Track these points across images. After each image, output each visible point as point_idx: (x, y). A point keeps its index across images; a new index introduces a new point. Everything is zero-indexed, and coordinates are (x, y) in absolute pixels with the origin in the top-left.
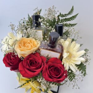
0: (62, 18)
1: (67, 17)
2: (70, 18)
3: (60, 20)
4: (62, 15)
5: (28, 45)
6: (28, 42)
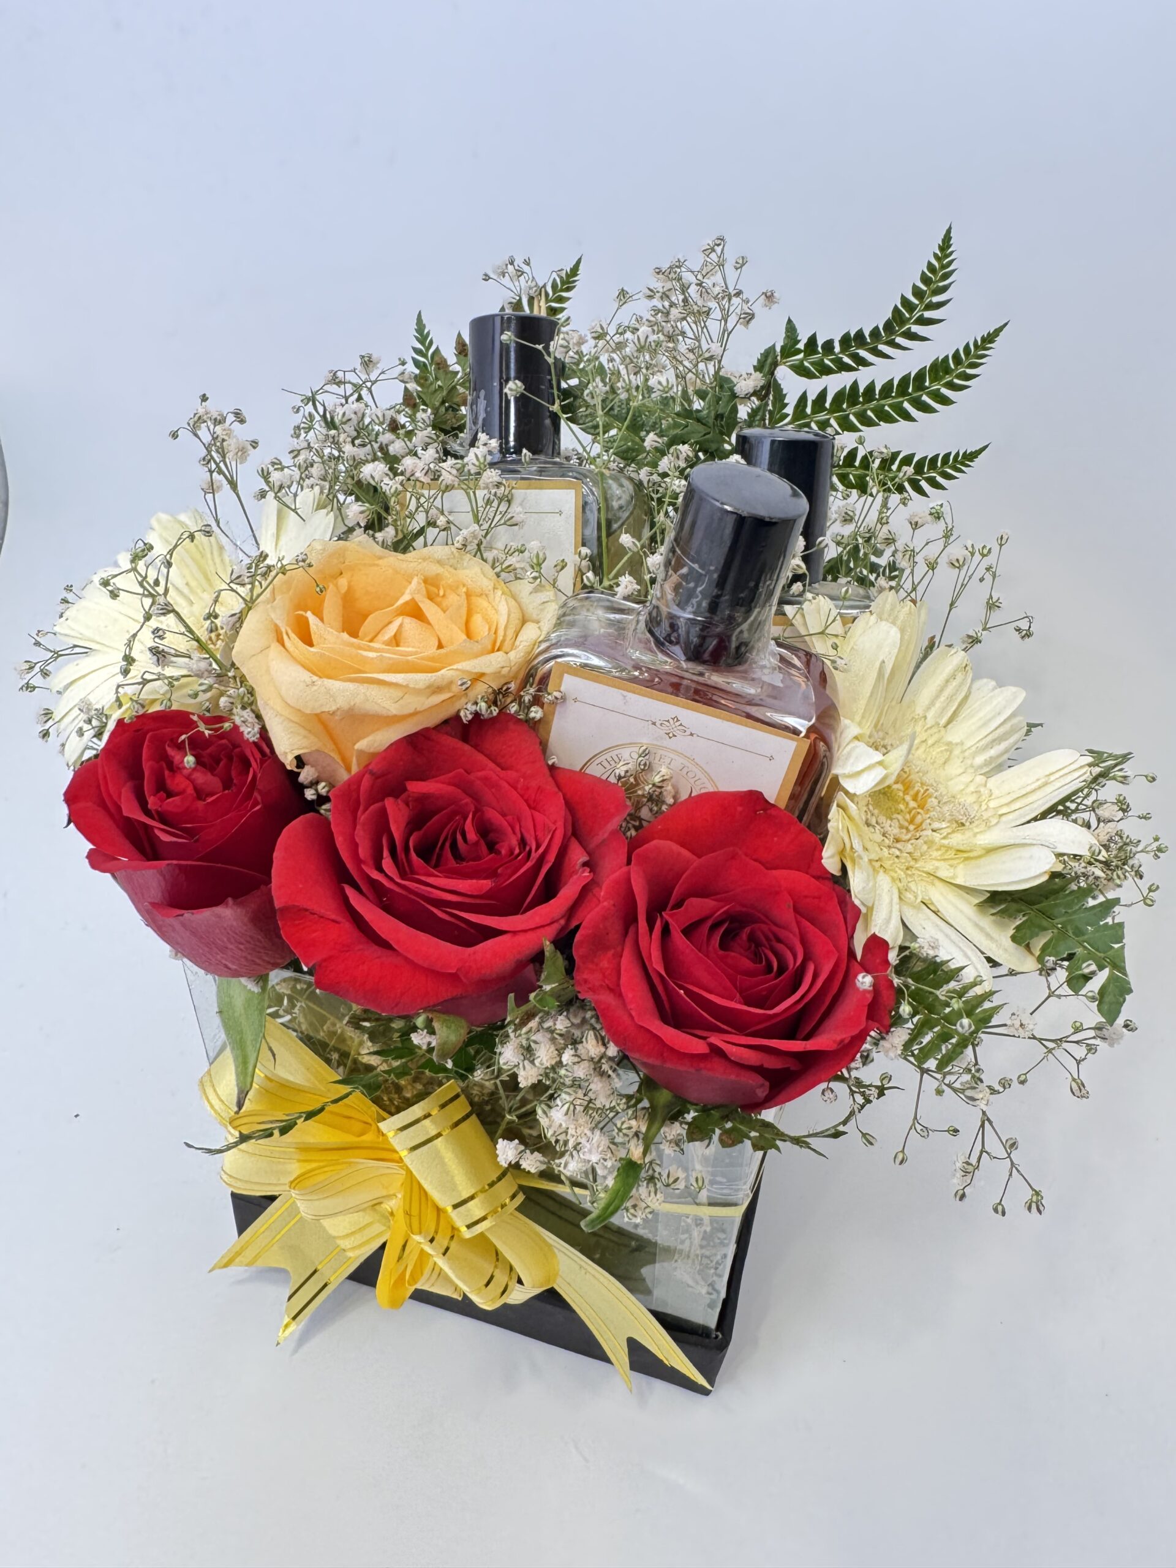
5: (401, 626)
6: (406, 598)
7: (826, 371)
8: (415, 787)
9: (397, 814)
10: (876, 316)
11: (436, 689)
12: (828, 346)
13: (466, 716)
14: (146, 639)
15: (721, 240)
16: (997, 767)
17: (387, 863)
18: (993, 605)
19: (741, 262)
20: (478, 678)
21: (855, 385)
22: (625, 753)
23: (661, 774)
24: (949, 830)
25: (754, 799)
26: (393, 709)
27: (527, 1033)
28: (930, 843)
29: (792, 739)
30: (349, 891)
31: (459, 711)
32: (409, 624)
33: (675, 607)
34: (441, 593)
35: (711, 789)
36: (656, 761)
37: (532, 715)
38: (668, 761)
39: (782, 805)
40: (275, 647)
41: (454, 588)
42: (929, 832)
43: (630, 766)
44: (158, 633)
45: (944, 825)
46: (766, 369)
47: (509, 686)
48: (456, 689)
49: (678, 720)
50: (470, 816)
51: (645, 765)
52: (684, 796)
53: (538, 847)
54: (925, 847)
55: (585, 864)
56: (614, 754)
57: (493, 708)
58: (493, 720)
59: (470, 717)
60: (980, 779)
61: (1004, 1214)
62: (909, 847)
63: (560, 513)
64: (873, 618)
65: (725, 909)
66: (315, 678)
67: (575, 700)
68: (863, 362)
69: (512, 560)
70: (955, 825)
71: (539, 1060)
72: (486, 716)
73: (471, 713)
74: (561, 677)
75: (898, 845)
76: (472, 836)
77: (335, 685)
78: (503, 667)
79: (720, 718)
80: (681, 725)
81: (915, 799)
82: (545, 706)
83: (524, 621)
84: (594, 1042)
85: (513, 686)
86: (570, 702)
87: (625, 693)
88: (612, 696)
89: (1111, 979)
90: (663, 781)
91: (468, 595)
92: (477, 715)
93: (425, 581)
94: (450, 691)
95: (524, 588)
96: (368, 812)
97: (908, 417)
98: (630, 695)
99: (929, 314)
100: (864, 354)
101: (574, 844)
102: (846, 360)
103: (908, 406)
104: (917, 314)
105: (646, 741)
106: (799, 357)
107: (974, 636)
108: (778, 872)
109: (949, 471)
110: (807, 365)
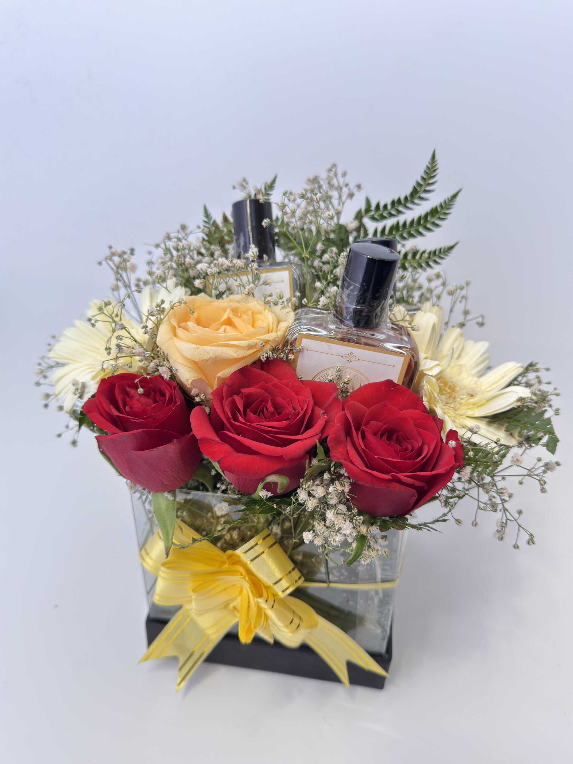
0: (380, 226)
1: (401, 219)
2: (420, 219)
3: (371, 236)
4: (378, 206)
5: (225, 329)
6: (225, 317)
7: (383, 218)
8: (244, 391)
9: (240, 402)
10: (406, 191)
11: (250, 347)
12: (385, 206)
13: (263, 359)
14: (114, 340)
15: (334, 166)
16: (481, 374)
18: (466, 313)
19: (344, 175)
20: (267, 342)
21: (398, 223)
22: (330, 372)
23: (347, 378)
24: (467, 399)
25: (389, 383)
26: (235, 356)
27: (308, 487)
28: (460, 404)
29: (402, 358)
30: (225, 431)
31: (260, 357)
32: (228, 328)
33: (348, 304)
34: (241, 314)
36: (343, 374)
37: (290, 358)
38: (349, 373)
40: (174, 338)
41: (245, 312)
42: (459, 399)
43: (333, 377)
44: (119, 338)
45: (464, 397)
46: (359, 219)
47: (279, 346)
48: (258, 347)
49: (352, 354)
50: (270, 400)
51: (339, 376)
53: (302, 410)
54: (458, 405)
55: (323, 413)
56: (324, 373)
57: (274, 355)
58: (275, 360)
59: (265, 359)
60: (475, 379)
61: (518, 548)
62: (452, 405)
63: (283, 281)
64: (423, 313)
65: (385, 427)
66: (198, 346)
67: (308, 350)
68: (399, 212)
70: (469, 396)
72: (271, 358)
73: (266, 357)
74: (301, 340)
75: (448, 405)
76: (271, 409)
77: (208, 348)
78: (276, 338)
79: (371, 350)
80: (354, 356)
81: (450, 388)
82: (295, 354)
83: (279, 322)
84: (339, 485)
85: (280, 346)
86: (305, 351)
87: (329, 344)
88: (323, 346)
89: (550, 439)
90: (349, 381)
91: (253, 314)
92: (268, 358)
93: (233, 310)
94: (256, 348)
95: (278, 308)
96: (227, 401)
97: (421, 234)
98: (331, 345)
99: (428, 188)
100: (401, 208)
101: (317, 408)
102: (393, 212)
103: (421, 230)
104: (423, 189)
105: (339, 365)
106: (372, 213)
107: (462, 323)
108: (404, 411)
109: (442, 256)
110: (376, 216)
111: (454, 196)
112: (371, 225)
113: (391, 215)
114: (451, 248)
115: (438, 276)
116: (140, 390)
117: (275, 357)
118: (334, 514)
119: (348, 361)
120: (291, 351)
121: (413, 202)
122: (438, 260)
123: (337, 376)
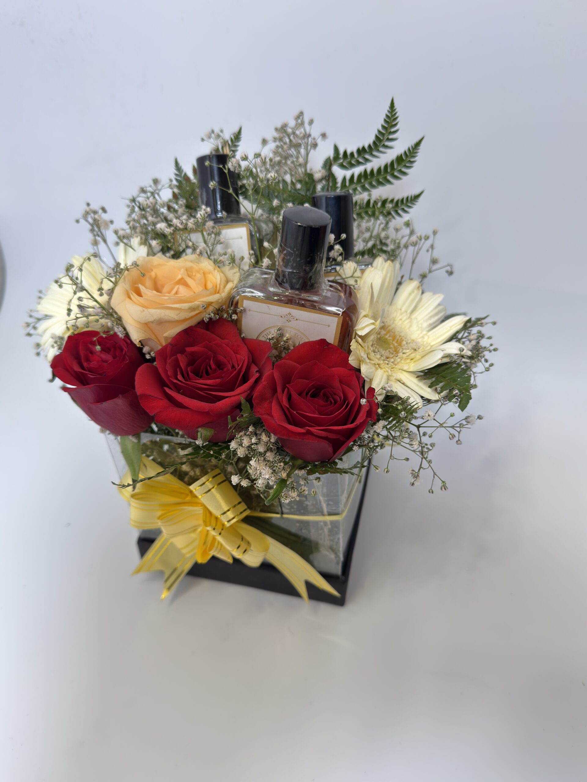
0: (349, 173)
1: (369, 167)
2: (386, 166)
3: (339, 185)
4: (345, 153)
5: (178, 288)
6: (179, 277)
7: (352, 165)
9: (183, 360)
10: (368, 140)
11: (192, 309)
12: (352, 154)
13: (206, 320)
14: (75, 302)
15: (301, 113)
16: (433, 327)
17: (180, 377)
18: (434, 261)
19: (311, 122)
20: (210, 304)
21: (366, 171)
22: (272, 330)
23: (286, 337)
24: (410, 353)
25: (323, 342)
26: (176, 318)
27: (240, 437)
28: (402, 358)
29: (336, 317)
30: (166, 389)
31: (203, 318)
32: (181, 287)
33: (284, 268)
34: (194, 274)
35: (307, 341)
36: (284, 332)
37: (233, 318)
38: (289, 332)
39: (336, 344)
40: (128, 300)
41: (198, 272)
42: (401, 354)
43: (274, 335)
44: (80, 299)
45: (408, 351)
46: (327, 168)
47: (223, 307)
48: (201, 309)
49: (290, 314)
50: (212, 359)
51: (280, 334)
52: (297, 345)
53: (238, 366)
54: (399, 360)
55: (257, 371)
57: (217, 316)
58: (218, 320)
59: (208, 320)
60: (425, 332)
61: (432, 492)
62: (392, 360)
63: (241, 238)
64: (374, 268)
65: (312, 384)
66: (144, 309)
67: (250, 310)
68: (367, 160)
69: (221, 258)
70: (413, 351)
71: (244, 444)
72: (214, 319)
73: (208, 318)
74: (243, 302)
75: (388, 360)
76: (213, 366)
77: (152, 311)
78: (219, 299)
79: (307, 311)
80: (292, 316)
81: (397, 342)
82: (238, 314)
84: (265, 436)
86: (248, 312)
87: (268, 305)
88: (264, 307)
90: (287, 339)
91: (204, 273)
92: (210, 319)
93: (187, 270)
94: (198, 310)
95: (226, 269)
96: (171, 359)
97: (389, 182)
98: (270, 306)
99: (391, 137)
100: (367, 156)
101: (253, 366)
102: (361, 160)
103: (389, 178)
104: (386, 137)
105: (280, 324)
106: (341, 161)
107: (423, 274)
108: (333, 369)
109: (409, 205)
110: (344, 164)
111: (418, 144)
112: (339, 173)
113: (359, 163)
114: (417, 197)
115: (407, 224)
116: (98, 348)
117: (218, 318)
118: (255, 461)
119: (287, 320)
120: (235, 312)
121: (378, 151)
122: (406, 209)
123: (278, 334)
